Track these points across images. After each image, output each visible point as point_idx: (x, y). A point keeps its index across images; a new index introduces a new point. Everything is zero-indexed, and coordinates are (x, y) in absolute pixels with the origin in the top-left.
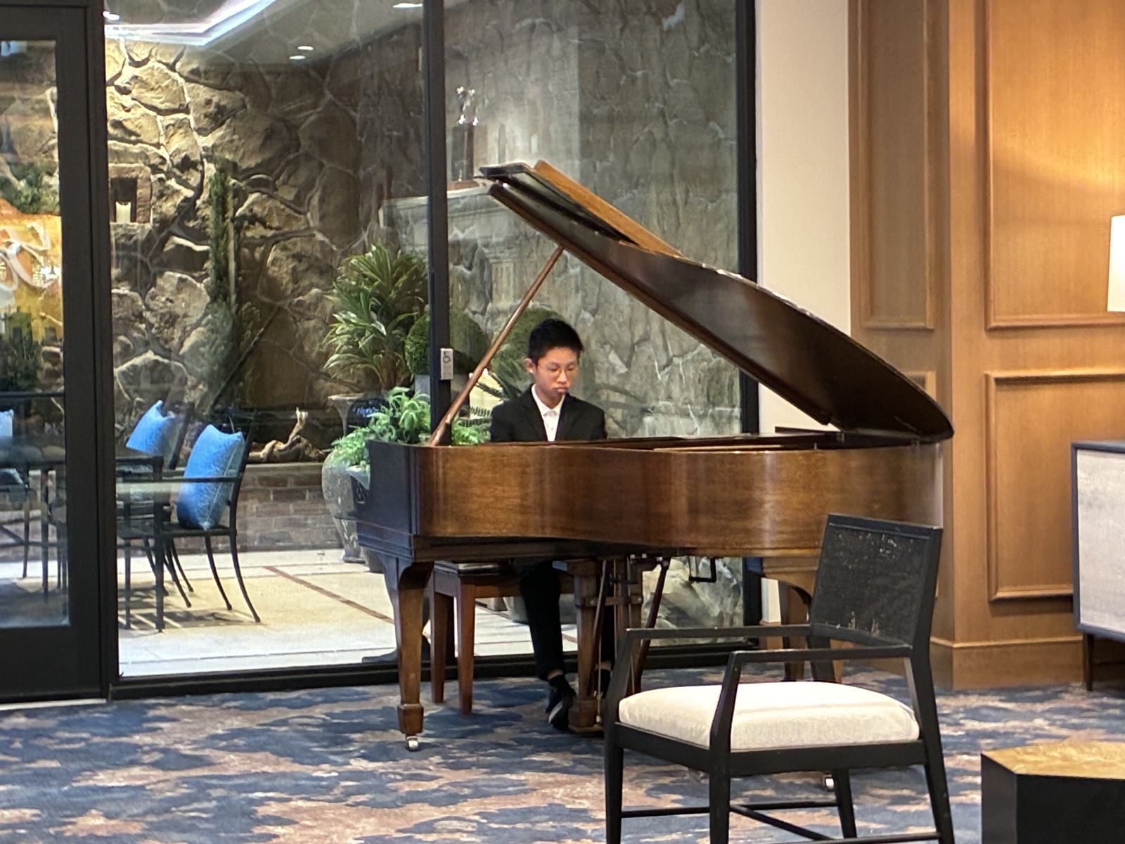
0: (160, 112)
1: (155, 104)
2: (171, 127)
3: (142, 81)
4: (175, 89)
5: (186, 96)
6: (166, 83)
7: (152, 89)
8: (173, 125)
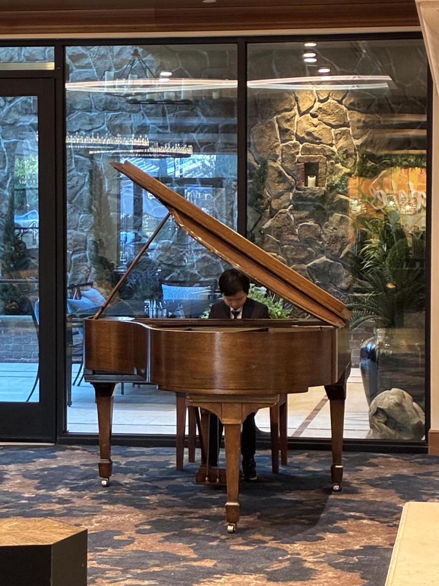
0: (333, 127)
1: (330, 122)
2: (339, 135)
3: (324, 110)
4: (341, 114)
5: (348, 118)
6: (337, 111)
7: (329, 115)
8: (340, 133)
